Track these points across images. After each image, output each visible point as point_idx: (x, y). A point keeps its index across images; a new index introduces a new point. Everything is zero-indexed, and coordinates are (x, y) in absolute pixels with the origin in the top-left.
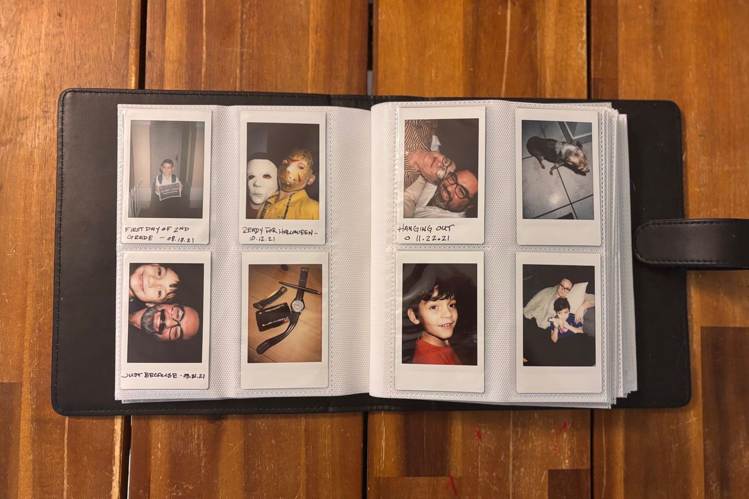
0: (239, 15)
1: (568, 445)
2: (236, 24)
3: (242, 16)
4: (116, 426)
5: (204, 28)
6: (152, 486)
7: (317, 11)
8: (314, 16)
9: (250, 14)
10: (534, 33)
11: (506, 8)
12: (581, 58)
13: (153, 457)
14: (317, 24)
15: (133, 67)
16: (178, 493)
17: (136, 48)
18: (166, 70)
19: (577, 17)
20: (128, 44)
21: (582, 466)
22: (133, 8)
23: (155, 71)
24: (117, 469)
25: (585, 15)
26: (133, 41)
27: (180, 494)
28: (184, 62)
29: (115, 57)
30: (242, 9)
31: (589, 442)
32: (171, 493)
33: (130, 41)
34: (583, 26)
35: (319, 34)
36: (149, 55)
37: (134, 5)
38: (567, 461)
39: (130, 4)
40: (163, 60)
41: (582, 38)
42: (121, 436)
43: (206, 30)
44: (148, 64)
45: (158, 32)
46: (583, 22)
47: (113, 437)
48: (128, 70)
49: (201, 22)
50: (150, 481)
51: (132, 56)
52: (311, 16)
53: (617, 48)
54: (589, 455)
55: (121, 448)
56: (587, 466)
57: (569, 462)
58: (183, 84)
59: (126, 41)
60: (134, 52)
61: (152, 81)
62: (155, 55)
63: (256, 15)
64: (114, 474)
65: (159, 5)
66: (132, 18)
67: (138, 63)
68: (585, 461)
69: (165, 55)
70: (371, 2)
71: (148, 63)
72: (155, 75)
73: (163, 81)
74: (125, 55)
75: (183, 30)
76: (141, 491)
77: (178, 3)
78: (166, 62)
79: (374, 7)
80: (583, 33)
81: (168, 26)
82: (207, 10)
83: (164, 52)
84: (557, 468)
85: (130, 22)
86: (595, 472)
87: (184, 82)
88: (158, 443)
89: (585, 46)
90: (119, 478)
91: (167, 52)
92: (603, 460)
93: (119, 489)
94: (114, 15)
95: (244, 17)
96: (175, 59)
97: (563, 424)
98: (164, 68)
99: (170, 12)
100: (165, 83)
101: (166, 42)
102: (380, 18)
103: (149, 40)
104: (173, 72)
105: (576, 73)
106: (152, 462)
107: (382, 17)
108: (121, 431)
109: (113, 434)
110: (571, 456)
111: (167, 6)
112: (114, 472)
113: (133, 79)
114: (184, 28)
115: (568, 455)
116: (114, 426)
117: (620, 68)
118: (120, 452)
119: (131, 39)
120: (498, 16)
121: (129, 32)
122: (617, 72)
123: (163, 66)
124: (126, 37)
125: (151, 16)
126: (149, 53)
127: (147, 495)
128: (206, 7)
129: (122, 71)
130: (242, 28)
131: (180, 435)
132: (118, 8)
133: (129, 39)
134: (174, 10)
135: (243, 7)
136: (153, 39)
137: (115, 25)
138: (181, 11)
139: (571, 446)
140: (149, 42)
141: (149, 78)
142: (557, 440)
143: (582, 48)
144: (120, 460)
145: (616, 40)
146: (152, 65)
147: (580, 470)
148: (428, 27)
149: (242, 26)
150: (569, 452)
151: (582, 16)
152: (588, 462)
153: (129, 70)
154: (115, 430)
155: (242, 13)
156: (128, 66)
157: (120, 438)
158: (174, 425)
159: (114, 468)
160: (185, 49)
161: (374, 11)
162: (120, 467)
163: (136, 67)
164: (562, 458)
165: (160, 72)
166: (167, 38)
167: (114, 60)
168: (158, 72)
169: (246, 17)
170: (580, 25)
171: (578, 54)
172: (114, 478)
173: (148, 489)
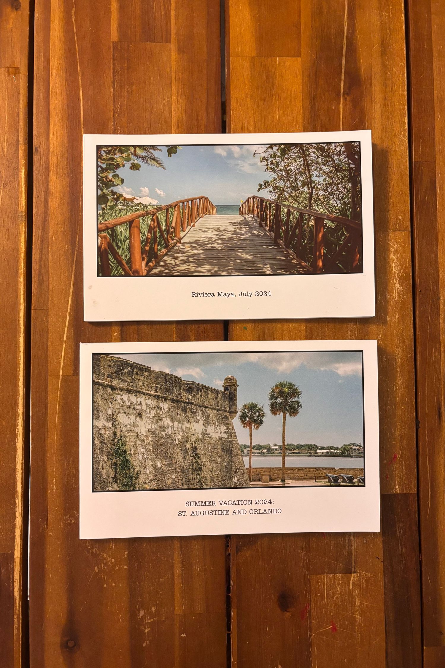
0: (112, 113)
1: (398, 473)
2: (109, 122)
3: (114, 115)
4: (17, 466)
5: (82, 126)
6: (50, 515)
7: (178, 109)
8: (175, 114)
9: (121, 113)
10: (364, 124)
11: (340, 104)
12: (403, 145)
13: (49, 491)
14: (178, 121)
15: (23, 160)
16: (71, 521)
17: (25, 144)
18: (50, 162)
19: (400, 110)
20: (18, 141)
21: (410, 491)
22: (21, 110)
23: (41, 164)
24: (19, 502)
25: (406, 107)
26: (22, 138)
27: (73, 521)
28: (66, 155)
29: (7, 152)
30: (113, 108)
31: (416, 470)
32: (65, 520)
33: (20, 138)
34: (405, 116)
35: (180, 129)
36: (35, 150)
37: (22, 107)
38: (397, 487)
39: (19, 106)
40: (48, 154)
41: (404, 127)
42: (22, 474)
43: (84, 127)
44: (35, 158)
45: (43, 130)
46: (405, 114)
47: (15, 475)
48: (18, 163)
49: (80, 122)
50: (47, 510)
51: (21, 151)
52: (173, 114)
53: (434, 135)
54: (416, 482)
55: (22, 484)
56: (414, 491)
57: (399, 487)
58: (65, 174)
59: (15, 138)
60: (23, 148)
61: (39, 172)
62: (41, 150)
63: (126, 114)
64: (17, 506)
65: (43, 107)
66: (20, 119)
67: (27, 158)
68: (413, 486)
69: (49, 151)
70: (223, 101)
71: (36, 156)
72: (41, 167)
73: (49, 172)
74: (16, 150)
75: (64, 129)
76: (41, 520)
77: (59, 105)
78: (50, 156)
79: (227, 104)
80: (405, 123)
81: (51, 125)
82: (84, 110)
83: (48, 147)
84: (389, 493)
85: (19, 122)
86: (422, 496)
87: (66, 172)
88: (53, 480)
89: (407, 134)
90: (22, 509)
91: (51, 146)
92: (428, 486)
93: (21, 518)
94: (5, 116)
95: (116, 115)
96: (58, 153)
97: (393, 456)
98: (49, 161)
99: (52, 113)
100: (50, 174)
101: (50, 138)
102: (231, 114)
103: (36, 137)
104: (57, 164)
105: (400, 157)
106: (49, 495)
107: (233, 113)
108: (22, 469)
109: (15, 473)
110: (400, 483)
111: (50, 107)
112: (17, 505)
113: (23, 171)
114: (65, 126)
115: (398, 481)
116: (15, 466)
117: (437, 152)
118: (22, 487)
119: (20, 136)
120: (332, 109)
121: (18, 131)
122: (434, 156)
123: (48, 159)
124: (16, 135)
125: (36, 117)
126: (36, 148)
127: (45, 523)
128: (83, 108)
129: (13, 165)
130: (114, 125)
131: (72, 473)
132: (8, 111)
133: (19, 137)
134: (56, 111)
135: (114, 107)
136: (39, 136)
137: (6, 125)
138: (62, 112)
139: (400, 474)
140: (36, 139)
141: (36, 170)
142: (388, 469)
143: (404, 136)
144: (22, 494)
145: (434, 128)
146: (39, 159)
147: (408, 494)
148: (273, 121)
149: (114, 123)
150: (399, 479)
151: (404, 108)
152: (415, 487)
153: (20, 164)
154: (17, 469)
155: (114, 112)
156: (19, 161)
157: (21, 475)
158: (66, 464)
159: (17, 501)
160: (67, 145)
161: (227, 108)
162: (22, 500)
163: (25, 160)
164: (393, 484)
165: (45, 164)
166: (51, 135)
167: (6, 155)
168: (44, 165)
169: (118, 116)
170: (403, 116)
171: (401, 141)
172: (17, 509)
173: (46, 518)
